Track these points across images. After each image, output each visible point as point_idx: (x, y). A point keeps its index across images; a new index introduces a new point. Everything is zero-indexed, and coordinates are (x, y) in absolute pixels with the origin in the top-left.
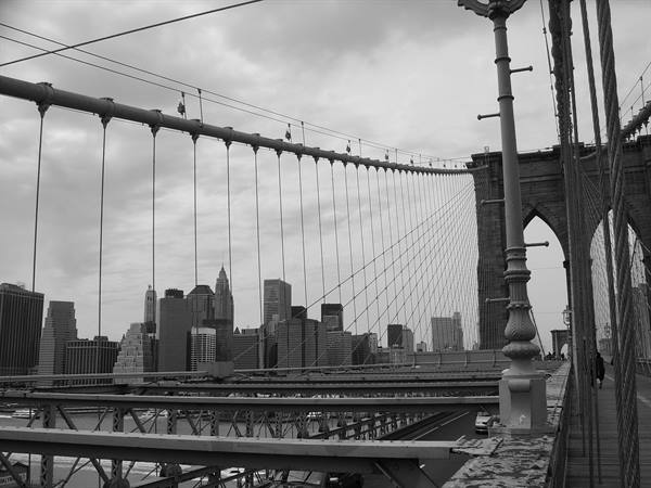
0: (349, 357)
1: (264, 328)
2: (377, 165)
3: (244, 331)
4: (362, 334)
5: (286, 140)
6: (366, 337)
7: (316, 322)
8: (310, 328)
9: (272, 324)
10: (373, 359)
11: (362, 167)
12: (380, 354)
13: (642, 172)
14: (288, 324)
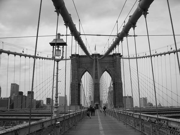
0: (35, 107)
1: (10, 97)
2: (45, 58)
3: (4, 98)
4: (39, 100)
5: (22, 53)
6: (40, 101)
7: (26, 96)
8: (24, 98)
9: (13, 96)
10: (42, 107)
11: (41, 59)
12: (44, 106)
13: (113, 62)
14: (17, 96)
